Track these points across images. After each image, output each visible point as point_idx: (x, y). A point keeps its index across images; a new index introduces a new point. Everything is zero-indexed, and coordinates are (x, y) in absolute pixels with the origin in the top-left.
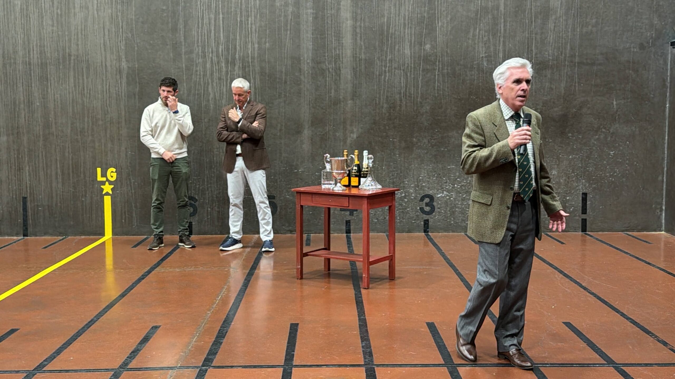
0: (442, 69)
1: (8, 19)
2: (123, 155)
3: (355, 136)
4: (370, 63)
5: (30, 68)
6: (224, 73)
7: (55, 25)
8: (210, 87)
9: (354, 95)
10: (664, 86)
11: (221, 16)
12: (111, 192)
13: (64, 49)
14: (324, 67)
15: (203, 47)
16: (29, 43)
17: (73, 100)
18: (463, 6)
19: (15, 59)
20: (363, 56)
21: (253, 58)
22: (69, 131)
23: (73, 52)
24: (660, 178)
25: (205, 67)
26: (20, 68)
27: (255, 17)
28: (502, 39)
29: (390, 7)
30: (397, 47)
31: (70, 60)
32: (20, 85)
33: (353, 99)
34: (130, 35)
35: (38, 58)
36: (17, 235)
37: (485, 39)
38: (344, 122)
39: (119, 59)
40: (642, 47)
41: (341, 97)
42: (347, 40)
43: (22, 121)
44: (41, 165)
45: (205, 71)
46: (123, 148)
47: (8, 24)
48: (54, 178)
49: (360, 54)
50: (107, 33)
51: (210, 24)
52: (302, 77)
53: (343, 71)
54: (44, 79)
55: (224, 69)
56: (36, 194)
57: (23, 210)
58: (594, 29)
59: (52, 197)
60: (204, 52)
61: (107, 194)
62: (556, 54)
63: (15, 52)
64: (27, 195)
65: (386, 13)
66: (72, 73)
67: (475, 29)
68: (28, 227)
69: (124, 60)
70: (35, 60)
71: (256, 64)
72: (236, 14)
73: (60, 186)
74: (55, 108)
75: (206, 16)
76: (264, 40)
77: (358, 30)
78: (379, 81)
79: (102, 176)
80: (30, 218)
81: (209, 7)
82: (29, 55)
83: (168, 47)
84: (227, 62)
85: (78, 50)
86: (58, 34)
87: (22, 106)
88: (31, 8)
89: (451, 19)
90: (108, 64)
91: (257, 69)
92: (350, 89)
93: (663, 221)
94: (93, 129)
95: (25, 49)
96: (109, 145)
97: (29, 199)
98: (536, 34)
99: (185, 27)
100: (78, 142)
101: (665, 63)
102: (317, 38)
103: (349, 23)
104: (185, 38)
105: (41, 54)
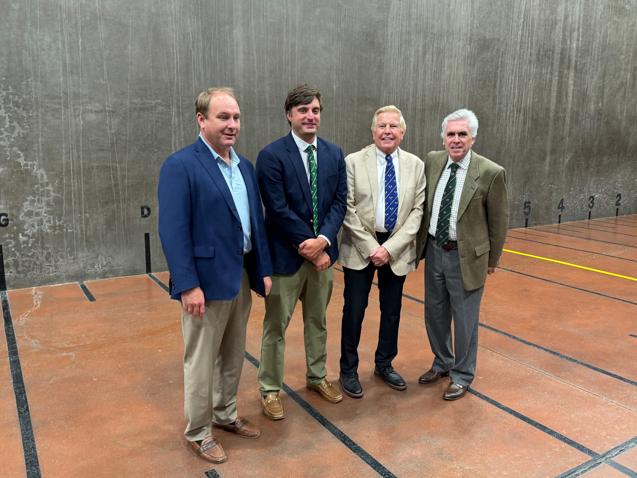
0: (604, 119)
1: (405, 73)
5: (415, 113)
7: (433, 79)
8: (508, 127)
9: (570, 134)
11: (517, 78)
13: (435, 99)
14: (559, 115)
15: (507, 100)
16: (416, 92)
17: (437, 138)
18: (615, 81)
20: (575, 109)
21: (529, 108)
23: (441, 101)
25: (506, 114)
26: (410, 112)
27: (533, 80)
28: (626, 102)
30: (589, 104)
31: (438, 107)
33: (569, 137)
34: (472, 89)
35: (420, 105)
37: (621, 101)
38: (564, 152)
41: (564, 135)
42: (570, 98)
45: (506, 117)
47: (405, 76)
49: (574, 107)
50: (460, 87)
51: (512, 83)
52: (549, 122)
53: (566, 118)
54: (423, 121)
55: (515, 116)
60: (507, 103)
63: (408, 100)
65: (587, 81)
67: (618, 95)
70: (419, 106)
72: (524, 77)
75: (510, 78)
76: (535, 96)
77: (575, 92)
78: (580, 125)
81: (513, 72)
82: (416, 102)
83: (490, 99)
84: (517, 111)
85: (443, 99)
86: (434, 87)
87: (408, 142)
88: (420, 65)
89: (610, 89)
92: (568, 131)
95: (413, 98)
102: (558, 96)
103: (572, 87)
104: (499, 93)
105: (423, 101)
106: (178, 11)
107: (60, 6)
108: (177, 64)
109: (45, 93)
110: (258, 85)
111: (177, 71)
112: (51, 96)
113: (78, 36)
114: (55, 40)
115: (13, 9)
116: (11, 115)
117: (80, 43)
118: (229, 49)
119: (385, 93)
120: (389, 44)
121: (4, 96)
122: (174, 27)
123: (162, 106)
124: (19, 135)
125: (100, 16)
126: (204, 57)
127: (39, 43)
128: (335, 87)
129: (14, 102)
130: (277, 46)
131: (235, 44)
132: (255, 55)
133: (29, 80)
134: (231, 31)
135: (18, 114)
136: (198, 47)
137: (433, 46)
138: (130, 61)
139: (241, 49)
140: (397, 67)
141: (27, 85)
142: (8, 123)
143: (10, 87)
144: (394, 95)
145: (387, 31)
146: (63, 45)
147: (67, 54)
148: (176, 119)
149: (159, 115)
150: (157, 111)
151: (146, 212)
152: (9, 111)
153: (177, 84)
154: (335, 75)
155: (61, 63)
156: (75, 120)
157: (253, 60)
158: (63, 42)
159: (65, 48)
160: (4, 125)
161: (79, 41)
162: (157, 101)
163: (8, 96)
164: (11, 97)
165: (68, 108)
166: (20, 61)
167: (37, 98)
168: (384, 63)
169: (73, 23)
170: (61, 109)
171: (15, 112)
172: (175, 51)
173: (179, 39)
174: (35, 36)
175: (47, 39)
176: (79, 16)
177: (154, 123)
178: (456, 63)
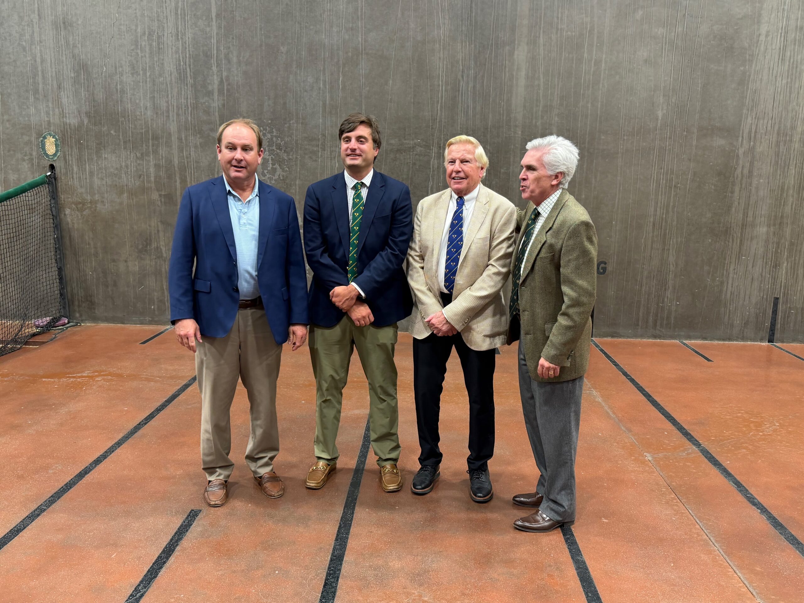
1: (791, 88)
19: (792, 136)
26: (796, 146)
32: (792, 167)
36: (761, 340)
43: (788, 209)
47: (790, 93)
56: (791, 294)
57: (773, 312)
63: (793, 128)
64: (780, 295)
68: (775, 333)
80: (779, 321)
97: (781, 301)
106: (447, 35)
107: (324, 44)
108: (442, 97)
109: (305, 135)
110: (542, 117)
111: (441, 107)
112: (310, 138)
113: (339, 74)
114: (317, 79)
115: (282, 53)
116: (273, 157)
117: (340, 82)
118: (507, 75)
119: (749, 118)
120: (762, 48)
121: (269, 139)
122: (442, 55)
123: (421, 147)
124: (279, 177)
125: (362, 51)
126: (474, 87)
127: (302, 84)
128: (660, 114)
129: (276, 145)
130: (574, 66)
131: (516, 67)
132: (542, 80)
133: (292, 122)
134: (511, 53)
135: (280, 156)
136: (468, 76)
138: (390, 97)
139: (523, 73)
140: (774, 80)
141: (289, 128)
142: (271, 165)
143: (274, 130)
144: (766, 121)
145: (758, 29)
146: (324, 84)
147: (327, 95)
148: (436, 161)
149: (417, 156)
150: (414, 152)
152: (272, 154)
153: (440, 121)
154: (661, 97)
155: (321, 103)
156: (331, 162)
157: (539, 85)
158: (325, 82)
159: (326, 88)
160: (267, 168)
161: (339, 79)
162: (416, 141)
163: (272, 139)
164: (274, 139)
165: (325, 150)
166: (285, 103)
167: (297, 140)
168: (750, 76)
169: (336, 60)
170: (319, 151)
171: (277, 154)
172: (440, 83)
173: (447, 68)
174: (299, 77)
175: (310, 80)
176: (341, 53)
177: (411, 166)
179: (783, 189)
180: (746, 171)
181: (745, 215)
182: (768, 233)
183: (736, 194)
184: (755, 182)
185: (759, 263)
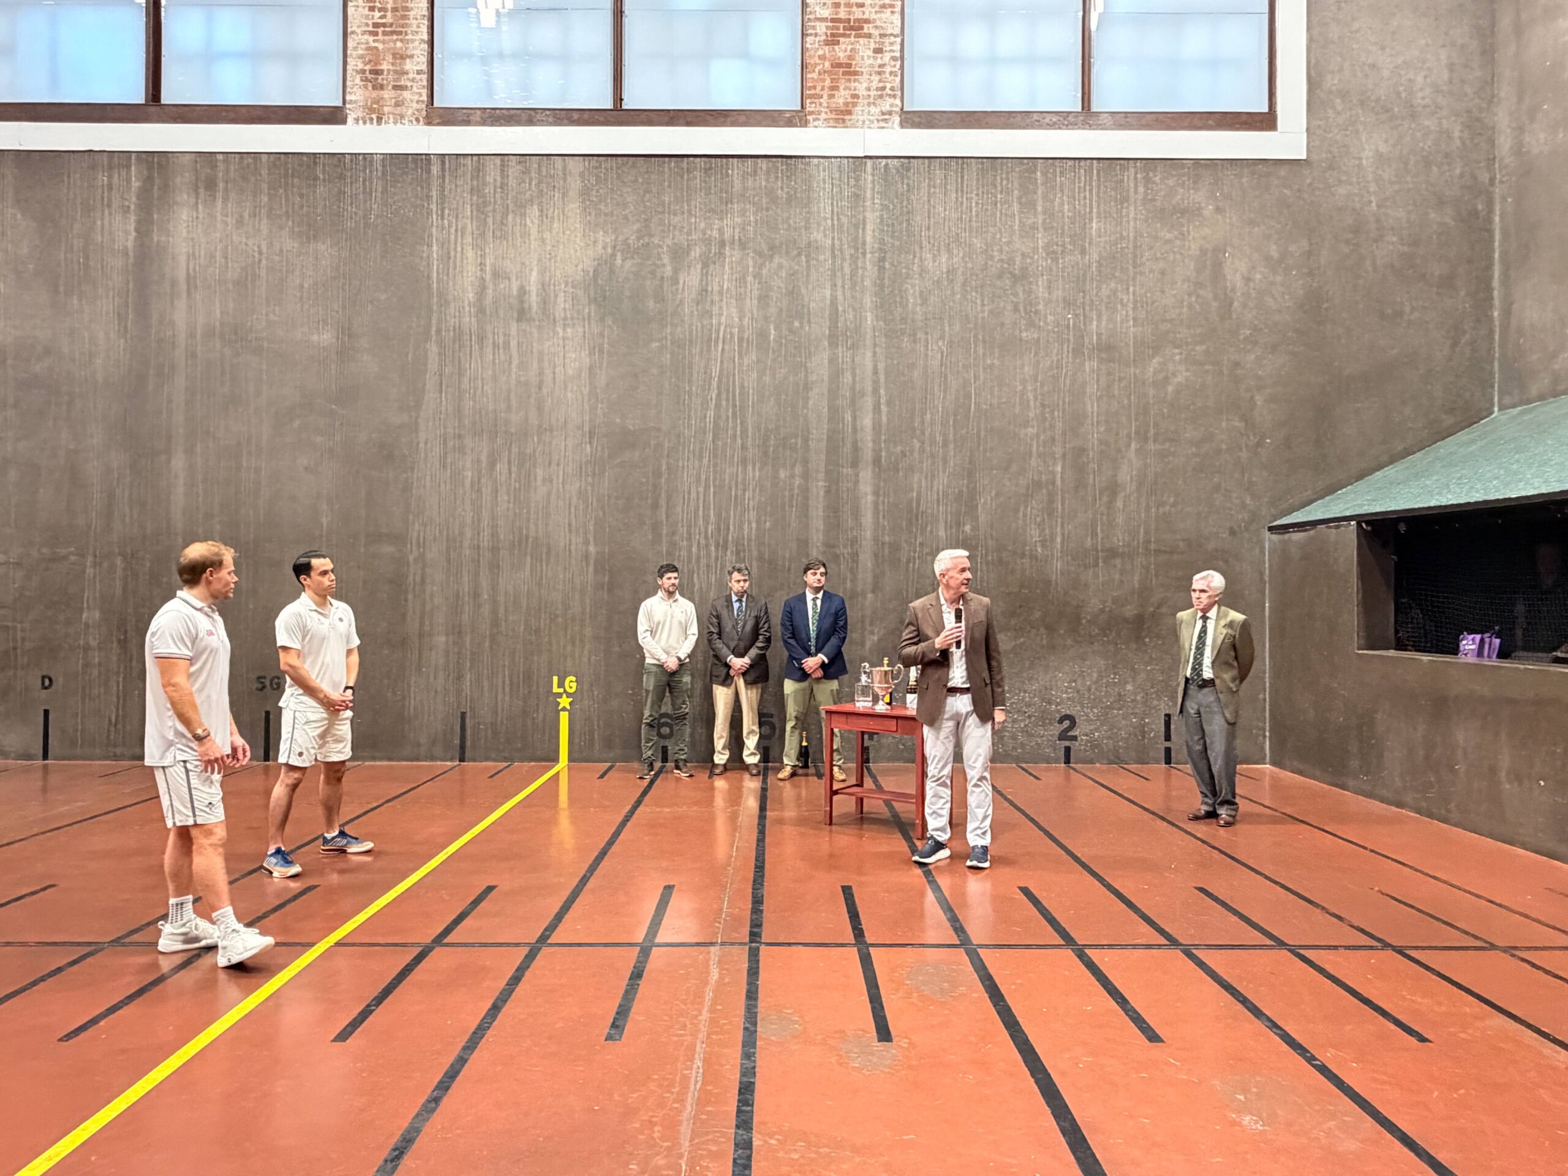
0: (986, 555)
1: (455, 493)
2: (585, 660)
3: (876, 638)
4: (895, 547)
5: (479, 553)
6: (713, 560)
7: (512, 501)
9: (876, 587)
10: (1262, 580)
11: (712, 489)
12: (568, 707)
13: (520, 530)
14: (838, 552)
15: (689, 526)
16: (479, 522)
17: (528, 592)
18: (1010, 479)
19: (461, 542)
20: (887, 539)
21: (749, 540)
22: (522, 629)
23: (532, 534)
24: (1261, 696)
25: (690, 551)
26: (467, 552)
27: (754, 491)
28: (1059, 520)
29: (920, 480)
30: (929, 528)
31: (527, 543)
32: (465, 573)
33: (873, 591)
34: (601, 514)
35: (488, 540)
36: (451, 760)
37: (1038, 519)
39: (586, 543)
40: (1232, 532)
41: (859, 589)
42: (868, 519)
43: (465, 617)
44: (485, 671)
46: (586, 652)
47: (455, 499)
48: (500, 690)
49: (883, 535)
50: (573, 510)
51: (698, 499)
53: (861, 557)
54: (495, 567)
55: (713, 554)
56: (478, 709)
57: (461, 729)
58: (1173, 510)
59: (496, 713)
61: (564, 709)
62: (1127, 539)
63: (462, 534)
64: (466, 710)
65: (915, 486)
66: (529, 559)
67: (1026, 507)
68: (466, 750)
69: (592, 543)
70: (486, 544)
71: (753, 548)
72: (730, 489)
73: (507, 698)
74: (506, 603)
75: (693, 490)
76: (763, 518)
77: (881, 508)
78: (907, 569)
79: (559, 687)
80: (469, 738)
81: (698, 480)
82: (479, 536)
83: (646, 527)
84: (717, 546)
85: (537, 532)
86: (515, 512)
87: (466, 598)
88: (483, 481)
89: (996, 495)
90: (573, 548)
91: (755, 553)
92: (870, 580)
93: (1268, 752)
94: (550, 628)
95: (474, 530)
96: (569, 648)
97: (468, 714)
98: (1102, 514)
99: (668, 503)
100: (532, 643)
101: (1262, 552)
102: (829, 517)
103: (870, 498)
104: (667, 517)
105: (493, 535)
106: (101, 444)
108: (97, 505)
111: (96, 514)
118: (165, 483)
119: (417, 525)
120: (423, 455)
122: (95, 464)
123: (76, 556)
125: (11, 460)
126: (131, 495)
128: (325, 521)
130: (233, 474)
131: (173, 475)
132: (201, 488)
136: (124, 484)
137: (510, 451)
138: (41, 506)
139: (181, 481)
140: (437, 486)
144: (433, 527)
145: (417, 437)
149: (71, 566)
150: (69, 562)
151: (47, 682)
154: (325, 504)
157: (198, 493)
162: (69, 549)
168: (412, 483)
172: (95, 491)
173: (101, 476)
177: (65, 576)
178: (561, 473)
179: (458, 596)
180: (418, 579)
181: (422, 624)
182: (447, 642)
183: (410, 604)
184: (428, 589)
185: (441, 675)
